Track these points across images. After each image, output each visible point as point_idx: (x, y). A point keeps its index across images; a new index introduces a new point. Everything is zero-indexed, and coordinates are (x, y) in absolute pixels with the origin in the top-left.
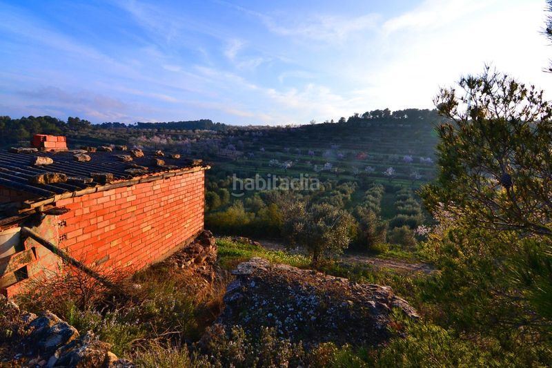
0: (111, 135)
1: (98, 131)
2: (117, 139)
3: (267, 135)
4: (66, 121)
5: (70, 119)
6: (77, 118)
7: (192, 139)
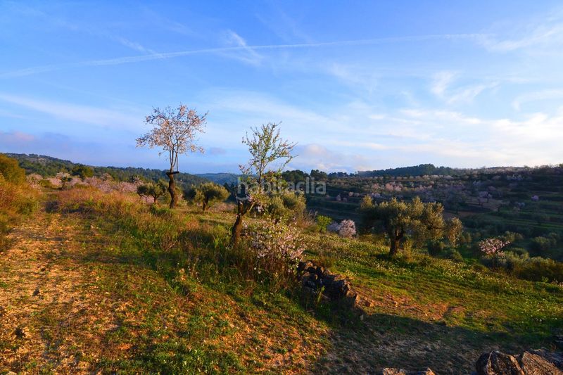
0: (345, 183)
1: (334, 180)
2: (351, 187)
3: (529, 178)
4: (309, 173)
5: (312, 171)
6: (317, 170)
7: (427, 186)
